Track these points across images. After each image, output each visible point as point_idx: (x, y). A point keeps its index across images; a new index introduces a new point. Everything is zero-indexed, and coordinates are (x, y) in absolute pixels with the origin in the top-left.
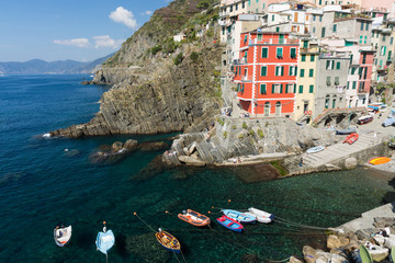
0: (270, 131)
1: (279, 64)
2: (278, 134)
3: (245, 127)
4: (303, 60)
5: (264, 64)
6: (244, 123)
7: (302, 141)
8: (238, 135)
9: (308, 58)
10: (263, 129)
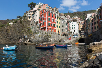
0: (52, 36)
1: (52, 19)
2: (54, 37)
3: (46, 34)
4: (57, 19)
5: (49, 18)
6: (45, 33)
7: (59, 40)
8: (44, 36)
9: (58, 19)
10: (51, 34)
